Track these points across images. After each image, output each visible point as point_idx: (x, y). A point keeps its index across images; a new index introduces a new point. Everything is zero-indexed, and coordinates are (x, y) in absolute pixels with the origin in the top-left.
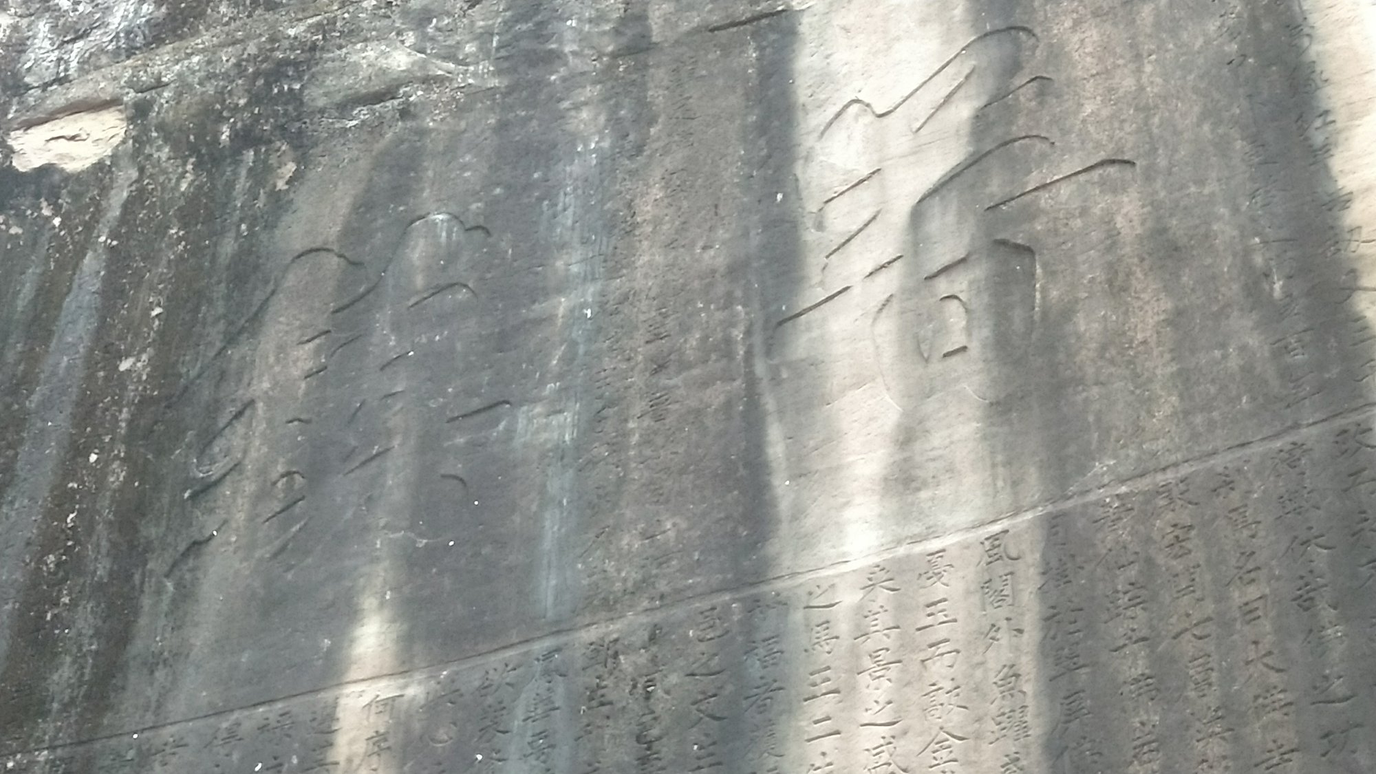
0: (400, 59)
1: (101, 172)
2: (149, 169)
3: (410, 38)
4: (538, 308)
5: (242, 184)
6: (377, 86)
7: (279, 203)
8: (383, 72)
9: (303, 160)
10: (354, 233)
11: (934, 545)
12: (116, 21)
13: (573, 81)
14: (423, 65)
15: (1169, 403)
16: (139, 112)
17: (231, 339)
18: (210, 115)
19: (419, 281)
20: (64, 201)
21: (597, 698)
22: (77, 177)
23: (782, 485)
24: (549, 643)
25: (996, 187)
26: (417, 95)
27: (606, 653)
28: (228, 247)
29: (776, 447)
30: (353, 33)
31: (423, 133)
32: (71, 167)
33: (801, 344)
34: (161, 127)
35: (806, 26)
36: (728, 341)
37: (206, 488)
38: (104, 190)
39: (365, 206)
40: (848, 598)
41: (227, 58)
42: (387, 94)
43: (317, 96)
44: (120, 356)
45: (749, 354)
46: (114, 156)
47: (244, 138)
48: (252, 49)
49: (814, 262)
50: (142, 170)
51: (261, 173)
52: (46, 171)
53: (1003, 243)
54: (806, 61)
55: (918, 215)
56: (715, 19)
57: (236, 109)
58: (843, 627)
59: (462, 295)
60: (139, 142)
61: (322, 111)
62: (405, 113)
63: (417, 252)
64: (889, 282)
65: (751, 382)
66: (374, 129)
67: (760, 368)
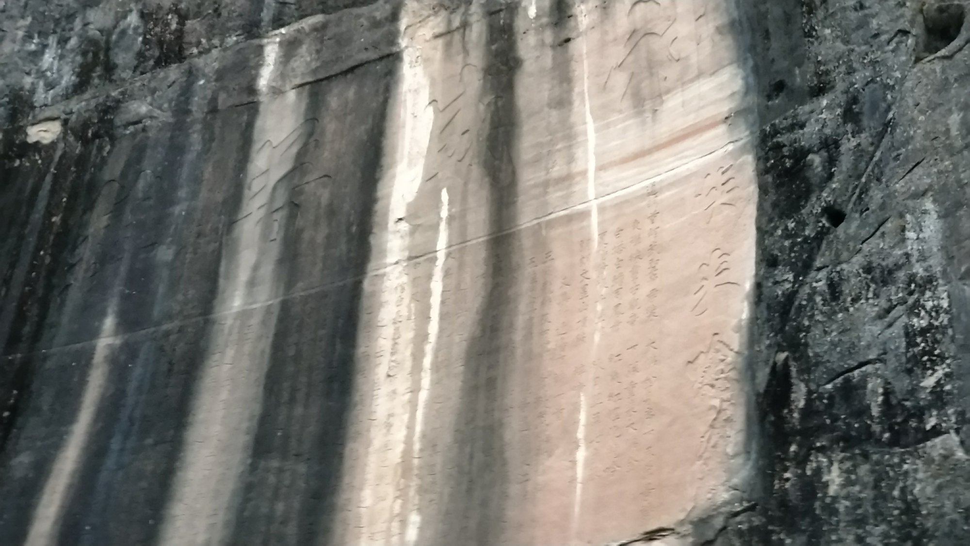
0: (144, 109)
1: (53, 144)
2: (68, 144)
3: (149, 99)
4: (171, 210)
5: (94, 152)
6: (136, 119)
7: (104, 161)
8: (138, 114)
9: (113, 145)
10: (124, 174)
11: (254, 306)
12: (64, 83)
13: (193, 122)
14: (150, 111)
15: (319, 266)
16: (65, 123)
17: (85, 212)
18: (86, 125)
19: (140, 195)
20: (43, 153)
21: (161, 349)
22: (46, 146)
23: (222, 282)
24: (153, 329)
25: (296, 181)
26: (148, 122)
27: (167, 334)
28: (87, 177)
29: (222, 269)
30: (132, 97)
31: (148, 138)
32: (45, 142)
33: (236, 232)
34: (71, 129)
35: (262, 108)
36: (217, 228)
37: (72, 266)
38: (55, 151)
39: (128, 165)
40: (229, 322)
41: (93, 103)
42: (139, 122)
43: (118, 122)
44: (53, 215)
45: (222, 234)
46: (57, 139)
47: (96, 135)
48: (101, 100)
49: (245, 201)
50: (65, 144)
51: (100, 149)
52: (37, 143)
53: (293, 202)
54: (259, 123)
55: (275, 188)
56: (237, 102)
57: (94, 124)
58: (226, 331)
59: (151, 202)
60: (65, 133)
61: (119, 127)
62: (144, 130)
63: (141, 184)
64: (262, 212)
65: (221, 244)
66: (134, 135)
67: (224, 240)
